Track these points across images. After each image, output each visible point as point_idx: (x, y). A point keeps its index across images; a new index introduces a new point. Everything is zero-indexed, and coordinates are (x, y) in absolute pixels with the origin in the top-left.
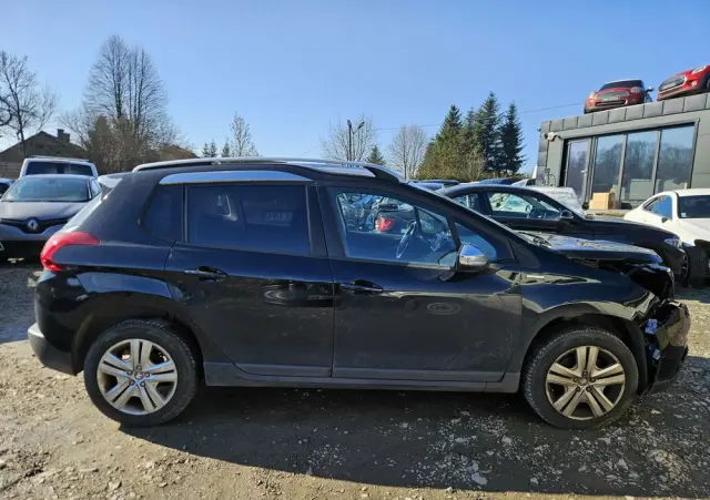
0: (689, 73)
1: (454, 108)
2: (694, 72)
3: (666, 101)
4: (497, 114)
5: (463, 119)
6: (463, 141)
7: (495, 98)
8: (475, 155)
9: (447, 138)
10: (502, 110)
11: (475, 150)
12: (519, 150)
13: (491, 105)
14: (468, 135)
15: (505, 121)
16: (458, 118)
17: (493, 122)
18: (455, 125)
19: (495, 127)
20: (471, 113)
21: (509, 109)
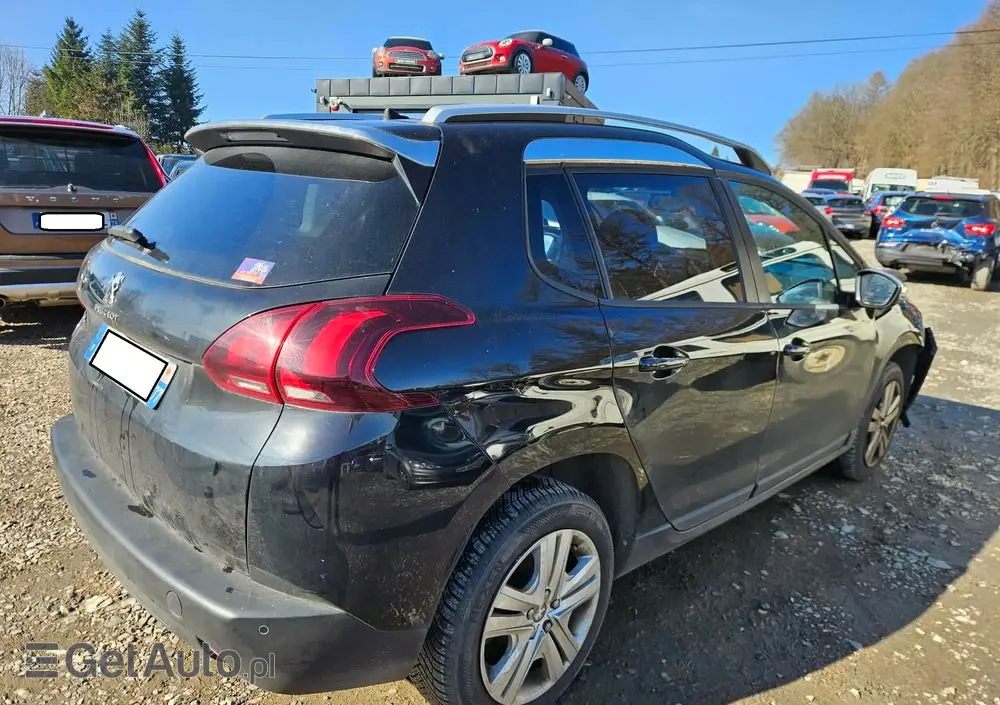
0: (496, 44)
1: (71, 24)
2: (501, 45)
3: (479, 78)
4: (154, 47)
5: (93, 46)
6: (102, 85)
7: (147, 19)
8: (130, 113)
9: (67, 75)
10: (160, 43)
11: (128, 104)
12: (197, 113)
13: (140, 29)
14: (110, 77)
15: (168, 63)
16: (82, 44)
17: (147, 61)
18: (79, 54)
19: (155, 70)
20: (107, 39)
21: (173, 44)
